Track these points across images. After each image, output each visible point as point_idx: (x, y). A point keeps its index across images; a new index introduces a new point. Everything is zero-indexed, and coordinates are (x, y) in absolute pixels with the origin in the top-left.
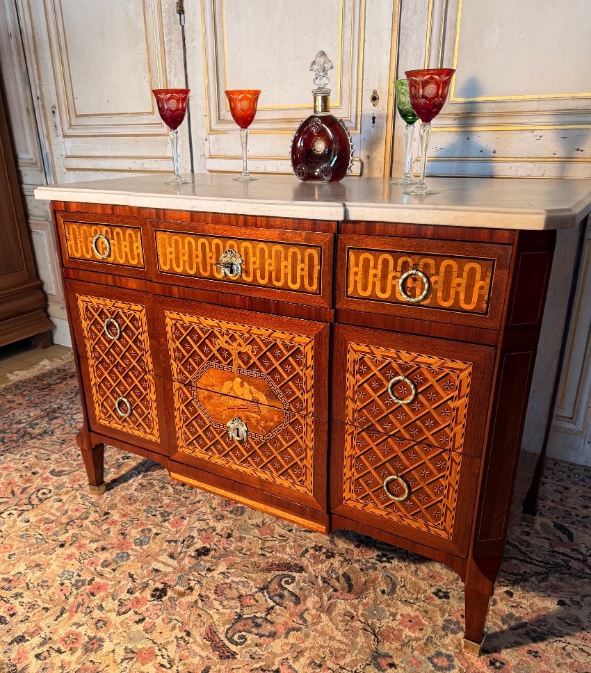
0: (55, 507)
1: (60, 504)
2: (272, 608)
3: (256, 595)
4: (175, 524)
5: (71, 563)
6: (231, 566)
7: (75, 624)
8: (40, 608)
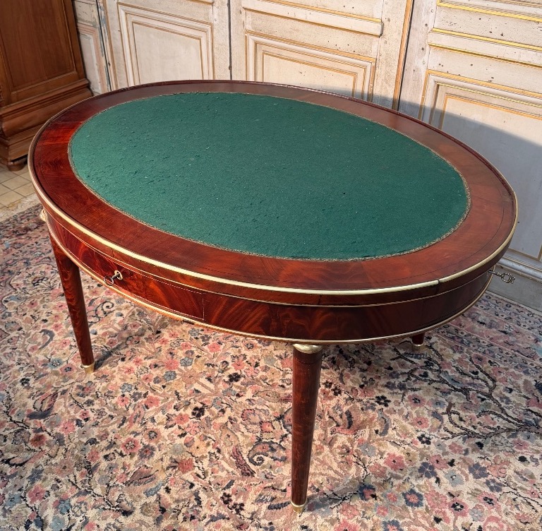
0: (117, 322)
1: (121, 318)
2: (286, 436)
3: (274, 423)
4: (213, 348)
5: (129, 376)
6: (256, 393)
7: (133, 433)
8: (107, 415)
